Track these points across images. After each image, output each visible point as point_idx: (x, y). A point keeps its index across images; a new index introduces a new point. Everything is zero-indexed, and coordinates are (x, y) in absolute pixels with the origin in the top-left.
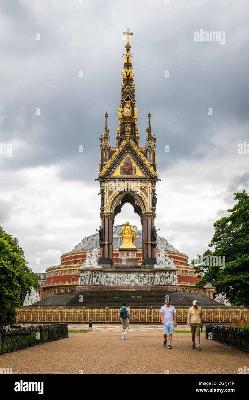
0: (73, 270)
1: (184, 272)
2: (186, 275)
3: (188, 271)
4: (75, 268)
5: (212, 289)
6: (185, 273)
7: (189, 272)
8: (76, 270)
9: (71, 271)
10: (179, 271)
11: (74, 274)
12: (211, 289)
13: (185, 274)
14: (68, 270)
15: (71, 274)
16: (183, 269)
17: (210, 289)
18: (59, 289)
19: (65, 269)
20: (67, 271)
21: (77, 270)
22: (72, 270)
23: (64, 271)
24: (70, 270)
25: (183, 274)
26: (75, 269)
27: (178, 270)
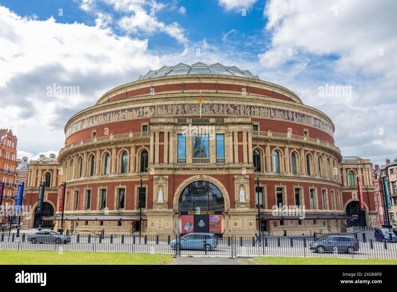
0: (95, 118)
1: (317, 121)
2: (320, 129)
3: (323, 122)
4: (98, 113)
5: (346, 166)
6: (318, 125)
7: (324, 125)
8: (100, 116)
9: (91, 119)
10: (309, 118)
11: (97, 124)
12: (345, 164)
13: (319, 127)
14: (87, 119)
15: (91, 125)
16: (315, 116)
17: (344, 166)
18: (72, 158)
19: (83, 118)
20: (86, 121)
21: (102, 116)
22: (93, 117)
23: (81, 122)
24: (90, 117)
25: (315, 125)
26: (98, 115)
27: (308, 116)
